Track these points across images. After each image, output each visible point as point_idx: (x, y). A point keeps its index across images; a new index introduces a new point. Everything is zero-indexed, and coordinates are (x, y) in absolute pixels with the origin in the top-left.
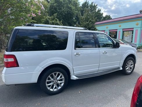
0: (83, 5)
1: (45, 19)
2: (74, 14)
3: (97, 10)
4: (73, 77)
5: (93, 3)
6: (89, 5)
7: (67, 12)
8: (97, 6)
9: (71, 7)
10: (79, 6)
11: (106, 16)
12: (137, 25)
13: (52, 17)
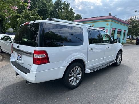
0: (56, 2)
1: (26, 13)
2: (49, 10)
3: (70, 9)
4: (87, 71)
5: (66, 1)
6: (62, 3)
7: (42, 7)
8: (70, 5)
9: (45, 4)
10: (52, 3)
11: (77, 16)
12: (107, 25)
13: (32, 12)
